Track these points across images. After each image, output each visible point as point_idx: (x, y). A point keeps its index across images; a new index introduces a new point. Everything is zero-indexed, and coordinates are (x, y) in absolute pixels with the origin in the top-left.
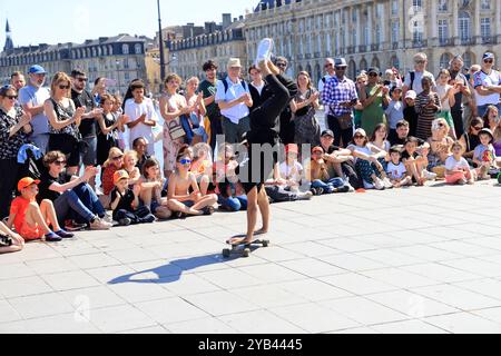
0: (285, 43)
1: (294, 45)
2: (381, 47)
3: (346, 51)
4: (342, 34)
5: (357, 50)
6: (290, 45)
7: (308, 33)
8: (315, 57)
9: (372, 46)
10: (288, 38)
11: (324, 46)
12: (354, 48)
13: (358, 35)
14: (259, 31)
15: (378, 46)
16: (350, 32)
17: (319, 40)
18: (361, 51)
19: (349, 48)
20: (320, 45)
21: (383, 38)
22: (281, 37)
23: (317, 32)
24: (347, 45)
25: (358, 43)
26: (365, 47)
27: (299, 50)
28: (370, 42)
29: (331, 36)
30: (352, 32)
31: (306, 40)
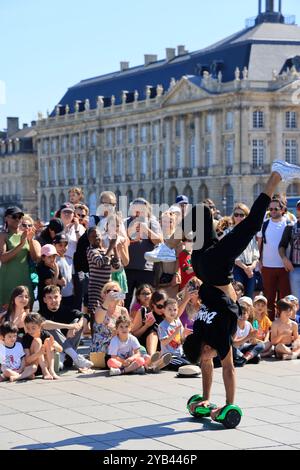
0: (89, 159)
1: (99, 163)
2: (210, 171)
3: (166, 174)
4: (162, 151)
5: (180, 173)
6: (94, 163)
7: (119, 149)
8: (127, 180)
9: (199, 169)
10: (93, 153)
11: (139, 166)
12: (177, 171)
13: (182, 155)
14: (55, 142)
15: (206, 169)
16: (172, 150)
17: (133, 159)
18: (185, 175)
19: (170, 171)
20: (133, 165)
21: (213, 160)
22: (83, 152)
23: (131, 147)
24: (168, 166)
25: (182, 164)
26: (191, 170)
27: (106, 171)
28: (197, 164)
29: (149, 154)
30: (175, 150)
31: (115, 157)
